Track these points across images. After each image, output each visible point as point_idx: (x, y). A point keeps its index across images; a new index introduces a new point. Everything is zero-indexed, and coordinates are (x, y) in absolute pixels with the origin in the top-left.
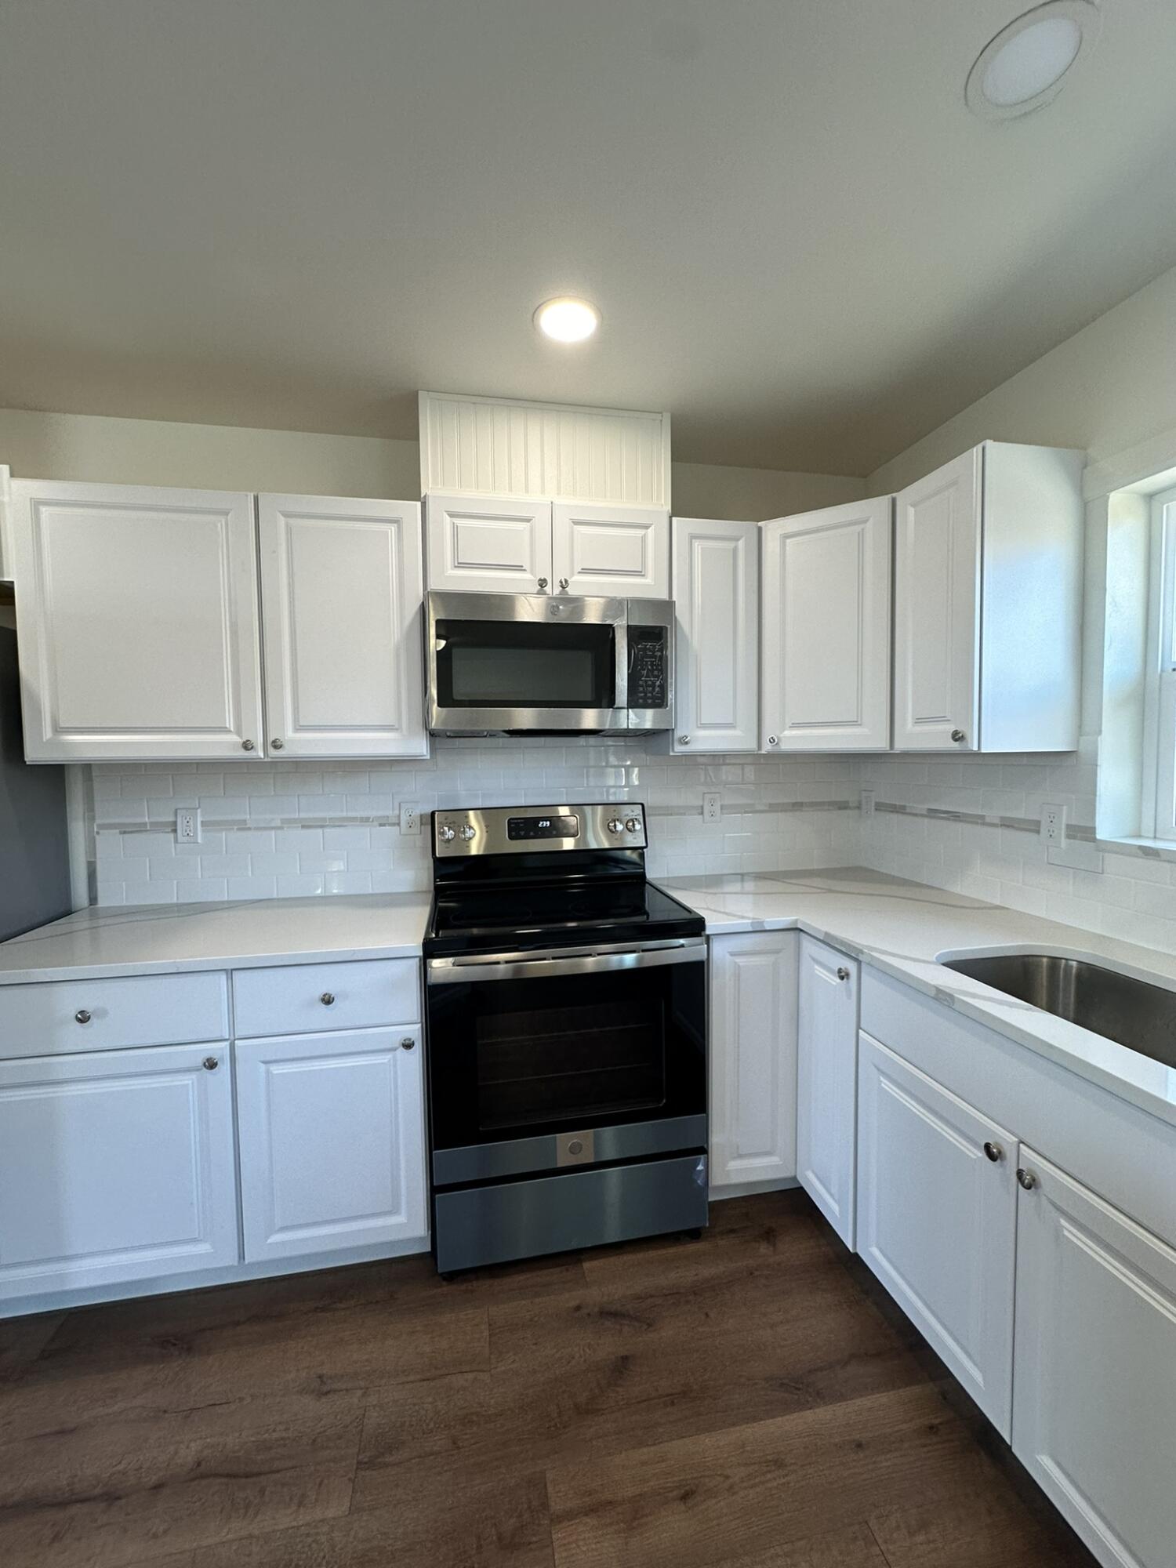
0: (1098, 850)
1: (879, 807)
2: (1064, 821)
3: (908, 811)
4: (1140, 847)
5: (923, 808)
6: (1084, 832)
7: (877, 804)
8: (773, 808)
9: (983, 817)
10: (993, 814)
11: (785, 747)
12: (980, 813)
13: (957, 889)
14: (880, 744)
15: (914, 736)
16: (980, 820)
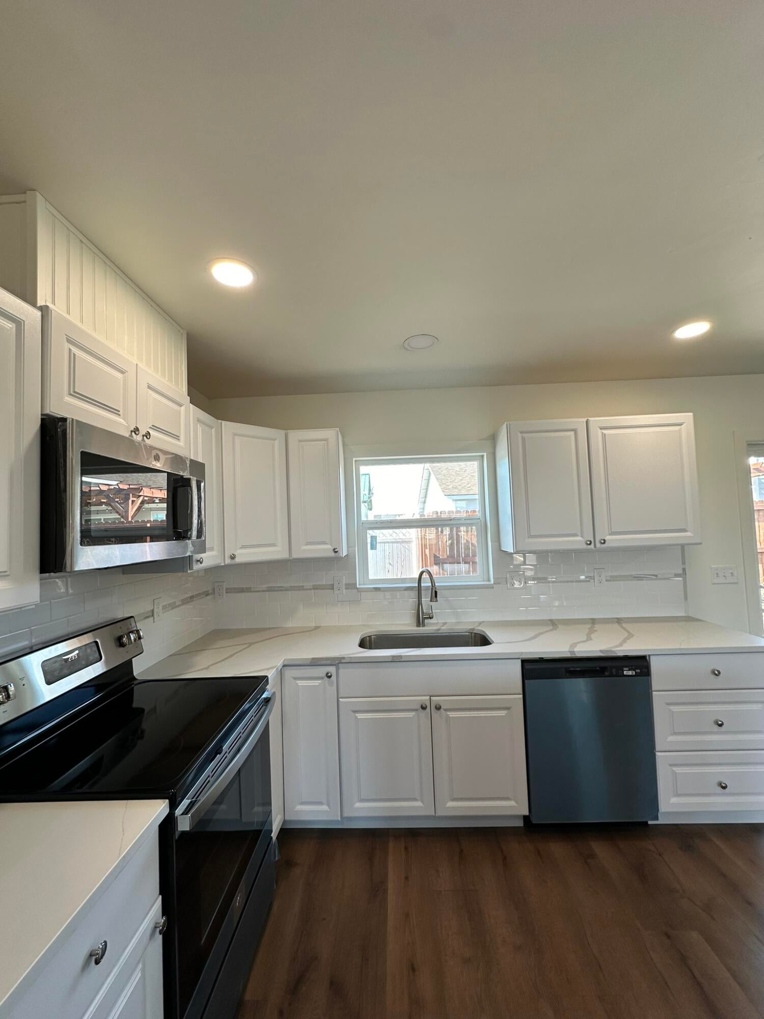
0: (358, 592)
1: (229, 591)
2: (344, 583)
3: (252, 590)
4: (374, 588)
5: (264, 587)
6: (352, 586)
7: (227, 589)
8: (185, 602)
9: (303, 586)
10: (308, 585)
11: (238, 560)
12: (301, 585)
13: (289, 625)
14: (284, 555)
15: (305, 550)
16: (301, 588)
